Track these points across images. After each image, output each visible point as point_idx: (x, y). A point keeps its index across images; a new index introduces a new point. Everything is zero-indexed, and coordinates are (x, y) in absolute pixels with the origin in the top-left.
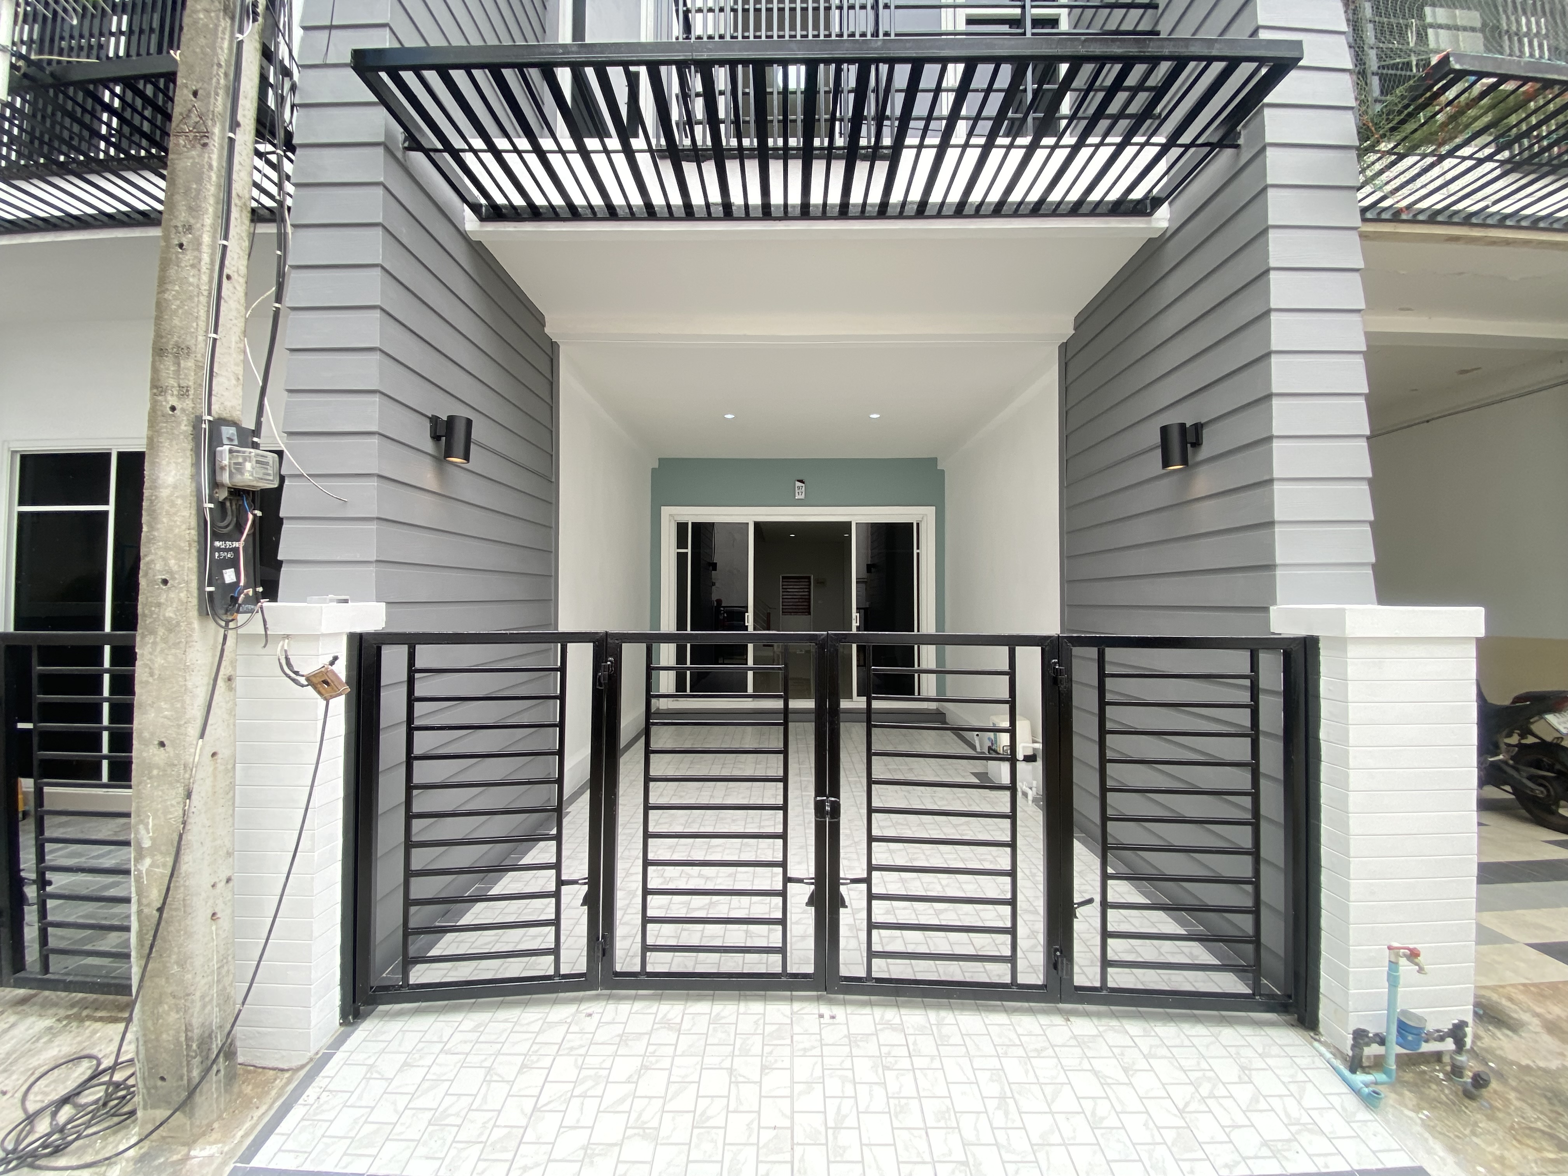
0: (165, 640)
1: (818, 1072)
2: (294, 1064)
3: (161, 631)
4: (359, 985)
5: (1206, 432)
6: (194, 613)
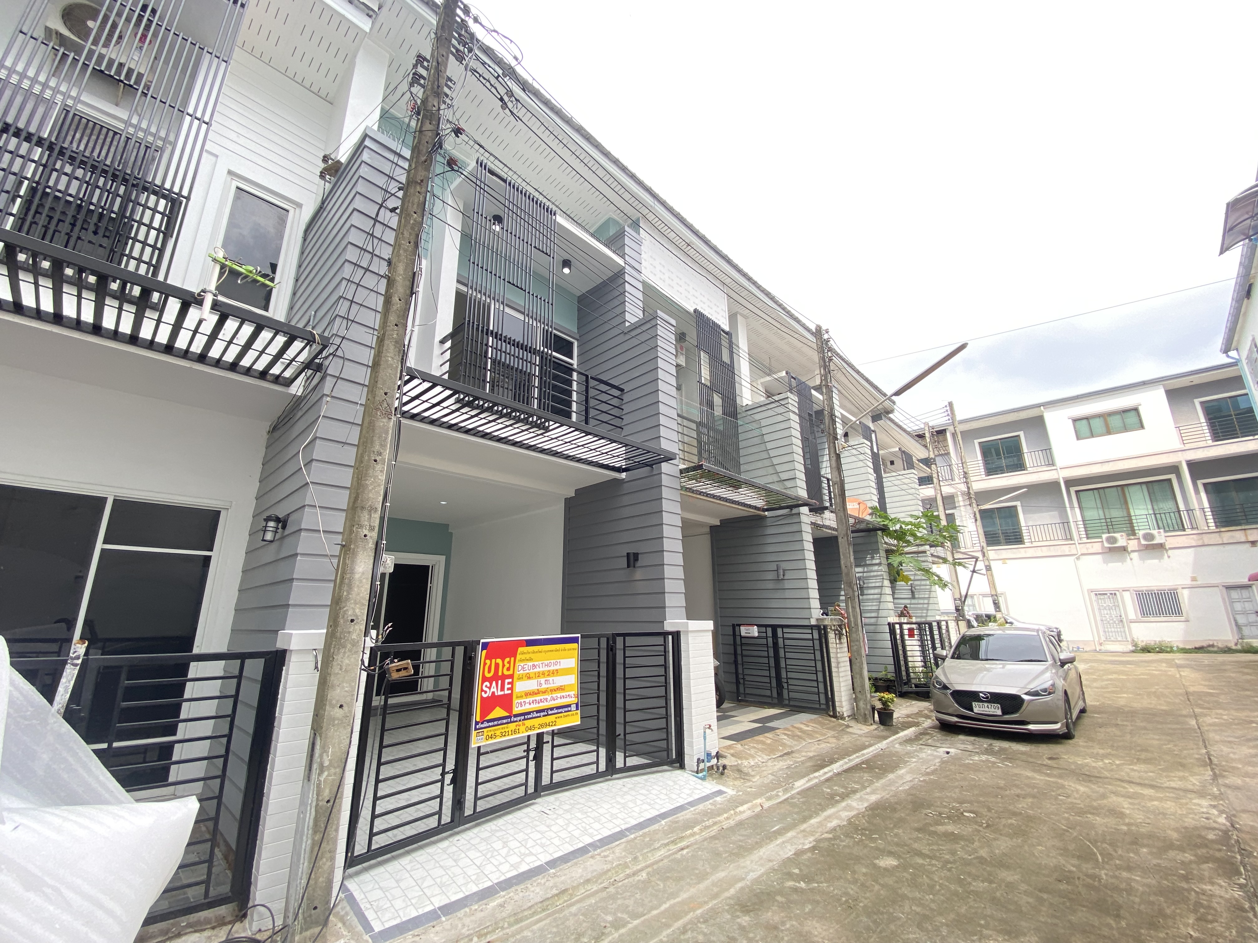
1: (566, 821)
5: (640, 556)
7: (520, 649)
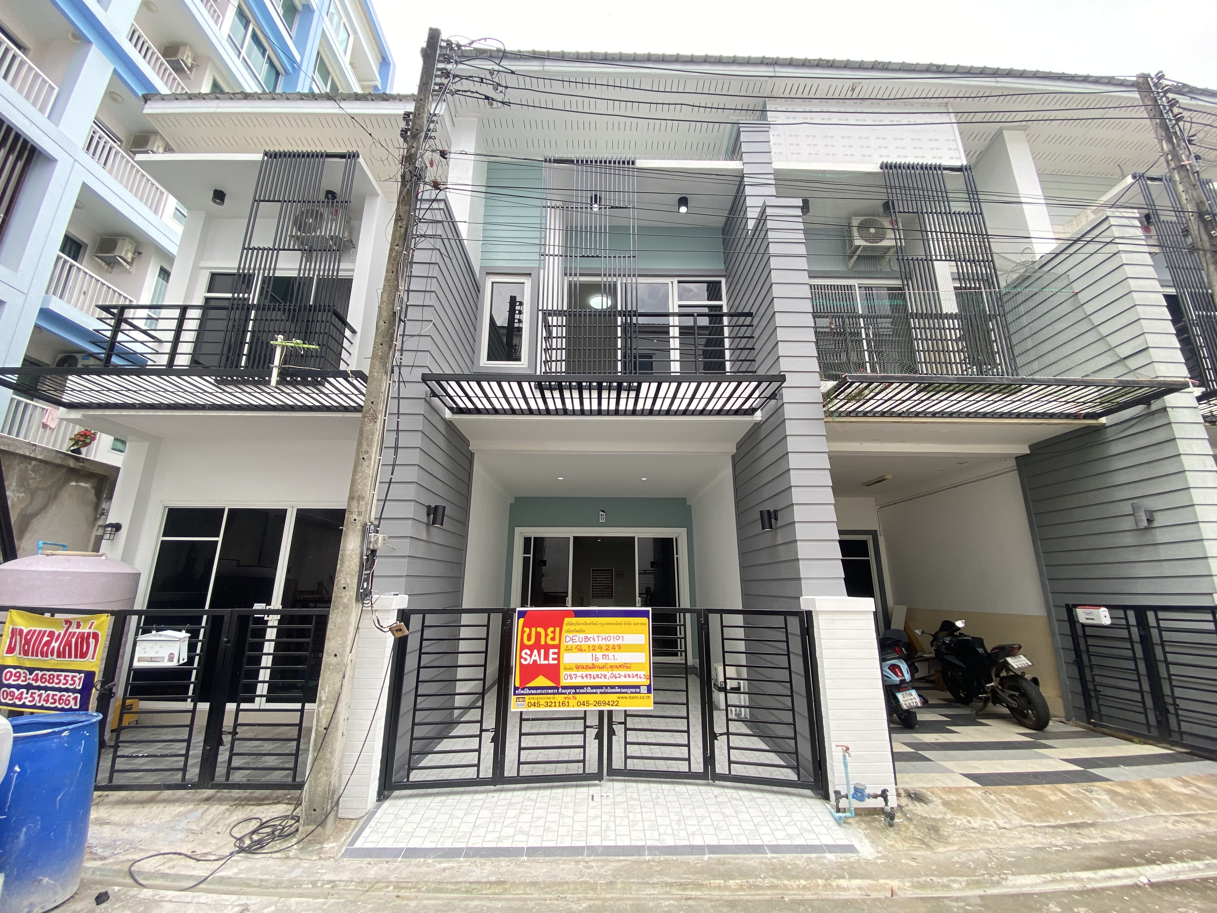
0: (342, 612)
1: (599, 813)
2: (358, 816)
3: (341, 608)
4: (388, 780)
5: (779, 514)
6: (354, 601)
7: (567, 620)
